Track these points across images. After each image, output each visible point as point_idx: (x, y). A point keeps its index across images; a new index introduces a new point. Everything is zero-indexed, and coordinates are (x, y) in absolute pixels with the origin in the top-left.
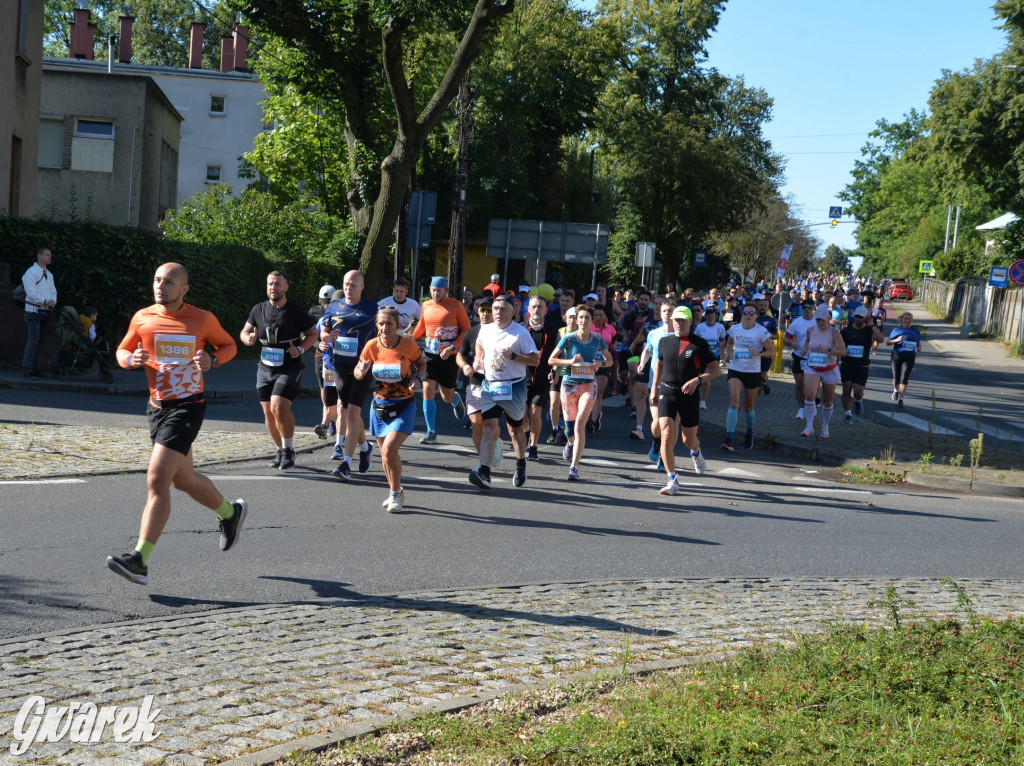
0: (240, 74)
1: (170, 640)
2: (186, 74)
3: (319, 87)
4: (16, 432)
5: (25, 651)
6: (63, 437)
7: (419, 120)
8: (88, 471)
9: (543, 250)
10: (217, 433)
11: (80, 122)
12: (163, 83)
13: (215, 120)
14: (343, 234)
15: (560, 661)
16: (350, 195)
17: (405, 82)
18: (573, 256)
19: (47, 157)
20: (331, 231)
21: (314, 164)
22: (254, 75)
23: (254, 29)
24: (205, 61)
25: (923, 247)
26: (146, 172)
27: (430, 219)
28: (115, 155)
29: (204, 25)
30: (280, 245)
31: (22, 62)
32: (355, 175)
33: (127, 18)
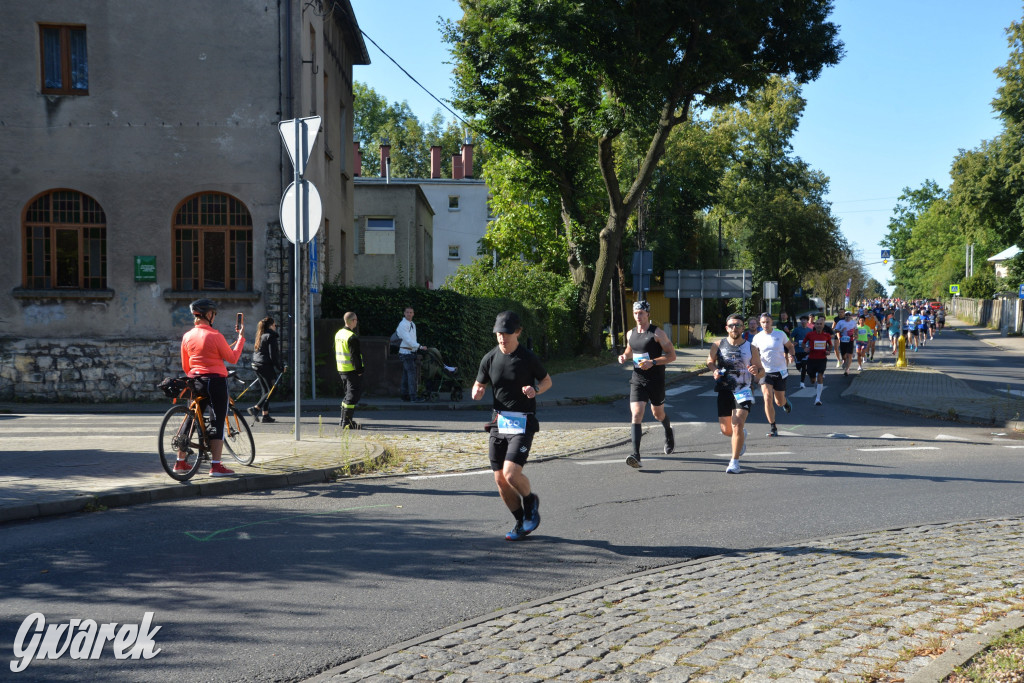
0: (469, 180)
1: (700, 583)
2: (431, 183)
3: (542, 184)
4: (418, 440)
5: (602, 597)
6: (453, 440)
7: (625, 201)
9: (705, 291)
10: (556, 432)
11: (370, 219)
12: (423, 187)
13: (453, 214)
14: (566, 289)
15: (1017, 584)
16: (569, 259)
17: (614, 173)
18: (727, 294)
19: (352, 247)
20: (557, 287)
22: (479, 180)
23: (486, 144)
24: (442, 173)
25: (949, 275)
26: (418, 252)
27: (650, 270)
28: (396, 242)
29: (440, 147)
30: (529, 297)
31: (345, 178)
32: (572, 245)
33: (386, 146)
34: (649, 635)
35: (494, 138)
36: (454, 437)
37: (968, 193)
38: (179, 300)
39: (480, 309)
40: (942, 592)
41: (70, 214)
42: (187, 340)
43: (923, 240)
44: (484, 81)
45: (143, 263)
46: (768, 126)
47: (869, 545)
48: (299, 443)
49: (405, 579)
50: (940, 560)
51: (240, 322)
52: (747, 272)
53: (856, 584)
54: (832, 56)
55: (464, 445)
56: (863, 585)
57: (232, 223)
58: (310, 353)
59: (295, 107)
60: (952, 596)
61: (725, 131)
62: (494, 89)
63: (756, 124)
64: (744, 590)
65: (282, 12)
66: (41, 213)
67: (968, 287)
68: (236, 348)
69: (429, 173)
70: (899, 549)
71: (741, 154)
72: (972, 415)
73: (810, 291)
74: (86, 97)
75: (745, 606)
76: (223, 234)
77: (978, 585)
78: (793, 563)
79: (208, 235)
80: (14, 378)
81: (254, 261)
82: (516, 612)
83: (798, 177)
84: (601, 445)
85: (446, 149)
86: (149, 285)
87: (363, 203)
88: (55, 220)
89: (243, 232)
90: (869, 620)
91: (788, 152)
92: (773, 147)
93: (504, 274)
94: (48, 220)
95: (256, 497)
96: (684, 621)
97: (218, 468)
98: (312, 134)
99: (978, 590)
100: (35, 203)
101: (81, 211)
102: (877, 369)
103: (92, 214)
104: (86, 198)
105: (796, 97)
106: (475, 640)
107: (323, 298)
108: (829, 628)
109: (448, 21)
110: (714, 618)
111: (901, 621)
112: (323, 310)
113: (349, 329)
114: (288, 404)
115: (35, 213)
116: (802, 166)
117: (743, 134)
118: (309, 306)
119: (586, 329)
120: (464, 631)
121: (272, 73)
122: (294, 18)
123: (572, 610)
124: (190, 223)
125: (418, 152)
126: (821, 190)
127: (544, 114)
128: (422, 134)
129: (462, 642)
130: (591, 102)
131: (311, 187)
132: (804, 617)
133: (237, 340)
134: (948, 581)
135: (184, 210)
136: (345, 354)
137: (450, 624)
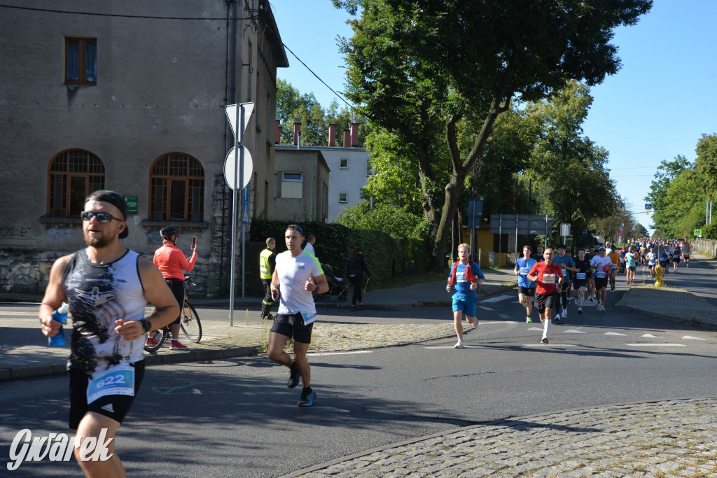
0: (355, 148)
1: (511, 435)
2: (328, 149)
3: (406, 152)
5: (442, 443)
6: (339, 329)
7: (464, 165)
8: (367, 346)
9: (519, 229)
10: (412, 325)
11: (285, 174)
12: (323, 152)
13: (343, 171)
14: (421, 225)
16: (424, 204)
17: (457, 145)
18: (534, 232)
19: (273, 193)
20: (415, 223)
21: (399, 191)
22: (363, 148)
23: (368, 124)
24: (336, 143)
25: (694, 222)
26: (318, 197)
27: (480, 213)
28: (303, 190)
29: (336, 125)
30: (395, 230)
31: (269, 145)
32: (426, 195)
33: (298, 123)
34: (474, 471)
35: (373, 119)
36: (340, 327)
37: (708, 165)
38: (152, 227)
39: (360, 238)
40: (685, 448)
41: (80, 166)
42: (158, 254)
43: (675, 197)
44: (367, 80)
45: (129, 200)
46: (566, 115)
47: (633, 412)
48: (232, 328)
49: (304, 425)
50: (684, 425)
51: (194, 243)
52: (549, 216)
53: (624, 440)
54: (612, 68)
55: (347, 332)
56: (628, 441)
57: (191, 174)
58: (242, 265)
59: (236, 95)
60: (693, 451)
61: (536, 118)
62: (374, 85)
63: (558, 114)
64: (543, 441)
65: (230, 31)
66: (61, 165)
67: (707, 232)
68: (191, 261)
69: (327, 142)
70: (655, 416)
71: (546, 134)
72: (709, 323)
73: (594, 231)
74: (95, 87)
75: (543, 453)
76: (184, 182)
77: (712, 444)
78: (578, 423)
79: (174, 182)
80: (38, 278)
81: (205, 201)
82: (381, 451)
83: (586, 150)
84: (443, 335)
85: (340, 126)
86: (132, 216)
87: (281, 162)
88: (71, 170)
89: (198, 181)
90: (632, 465)
91: (579, 133)
92: (569, 129)
93: (377, 214)
94: (65, 170)
95: (201, 365)
96: (500, 462)
97: (176, 344)
98: (248, 114)
99: (712, 448)
100: (57, 158)
101: (88, 164)
102: (641, 287)
103: (95, 166)
104: (92, 155)
105: (586, 95)
106: (351, 470)
107: (251, 228)
108: (603, 470)
109: (344, 38)
110: (521, 460)
111: (655, 468)
112: (251, 236)
113: (270, 249)
114: (225, 301)
115: (57, 165)
116: (589, 143)
117: (548, 120)
118: (242, 233)
119: (434, 254)
120: (344, 463)
121: (222, 72)
122: (237, 35)
123: (420, 451)
124: (162, 174)
125: (320, 128)
126: (603, 160)
127: (408, 103)
128: (323, 115)
129: (342, 471)
130: (441, 95)
131: (246, 150)
132: (585, 462)
133: (191, 255)
134: (690, 440)
135: (158, 165)
136: (266, 267)
137: (334, 458)
